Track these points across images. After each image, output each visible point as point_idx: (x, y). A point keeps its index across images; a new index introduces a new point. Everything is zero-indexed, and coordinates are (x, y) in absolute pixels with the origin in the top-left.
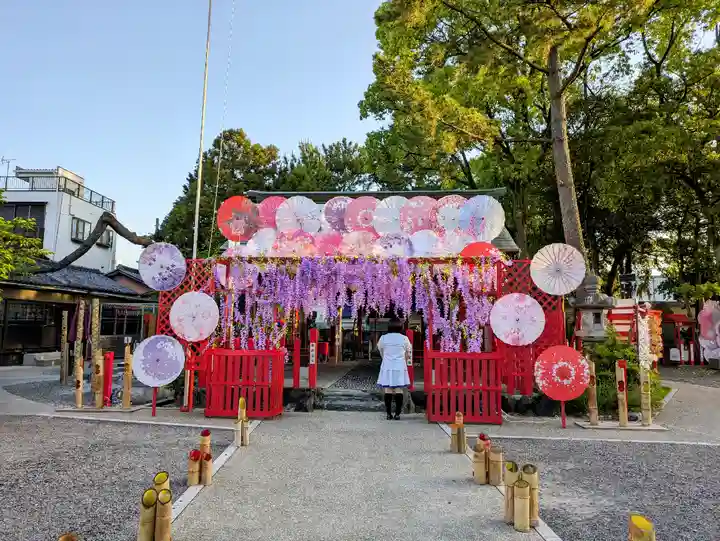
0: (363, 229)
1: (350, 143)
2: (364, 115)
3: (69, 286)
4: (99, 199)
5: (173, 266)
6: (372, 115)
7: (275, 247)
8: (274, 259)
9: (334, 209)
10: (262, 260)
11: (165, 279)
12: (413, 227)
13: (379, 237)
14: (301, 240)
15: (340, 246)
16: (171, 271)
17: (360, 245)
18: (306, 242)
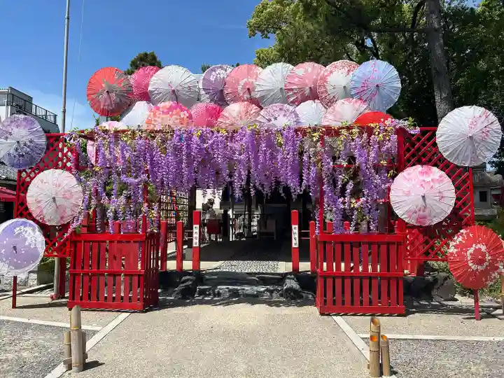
0: (243, 101)
7: (149, 122)
8: (142, 132)
9: (212, 78)
10: (129, 133)
11: (23, 156)
12: (299, 97)
13: (262, 108)
14: (176, 114)
15: (219, 120)
16: (29, 147)
17: (241, 118)
18: (182, 116)
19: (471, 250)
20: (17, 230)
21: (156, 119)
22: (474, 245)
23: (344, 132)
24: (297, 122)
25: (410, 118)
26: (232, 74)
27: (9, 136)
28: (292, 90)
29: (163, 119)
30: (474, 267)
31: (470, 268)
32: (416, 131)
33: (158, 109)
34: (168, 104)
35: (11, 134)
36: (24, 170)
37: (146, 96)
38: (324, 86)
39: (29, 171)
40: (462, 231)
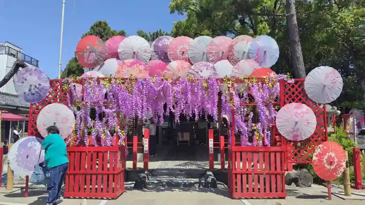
0: (180, 59)
1: (164, 32)
2: (172, 12)
3: (6, 105)
4: (30, 60)
5: (40, 85)
6: (176, 12)
7: (118, 72)
8: (116, 79)
9: (160, 45)
10: (107, 80)
11: (33, 94)
12: (216, 58)
13: (192, 65)
14: (137, 67)
15: (165, 71)
16: (38, 89)
17: (179, 70)
18: (140, 68)
19: (326, 157)
20: (29, 144)
21: (123, 70)
22: (327, 154)
23: (246, 80)
24: (215, 74)
25: (288, 73)
26: (173, 42)
27: (24, 81)
28: (211, 53)
29: (128, 70)
30: (328, 167)
31: (326, 168)
32: (292, 81)
33: (124, 64)
34: (131, 60)
35: (26, 80)
36: (35, 104)
37: (116, 55)
38: (232, 51)
39: (37, 104)
40: (319, 146)
